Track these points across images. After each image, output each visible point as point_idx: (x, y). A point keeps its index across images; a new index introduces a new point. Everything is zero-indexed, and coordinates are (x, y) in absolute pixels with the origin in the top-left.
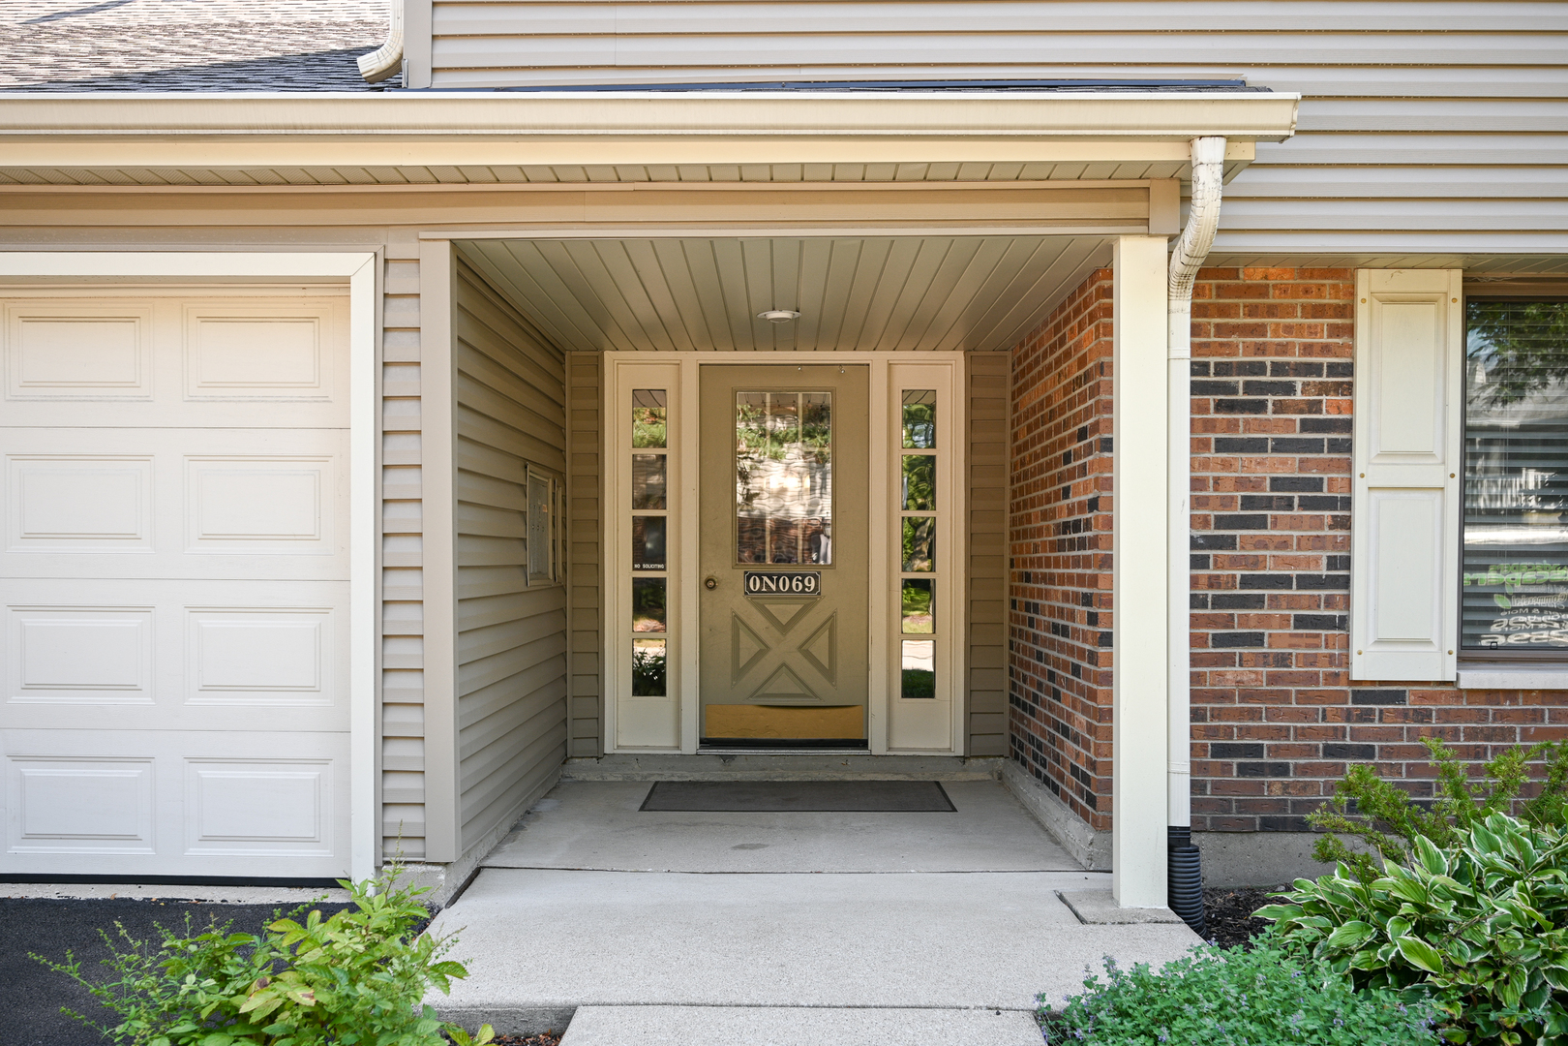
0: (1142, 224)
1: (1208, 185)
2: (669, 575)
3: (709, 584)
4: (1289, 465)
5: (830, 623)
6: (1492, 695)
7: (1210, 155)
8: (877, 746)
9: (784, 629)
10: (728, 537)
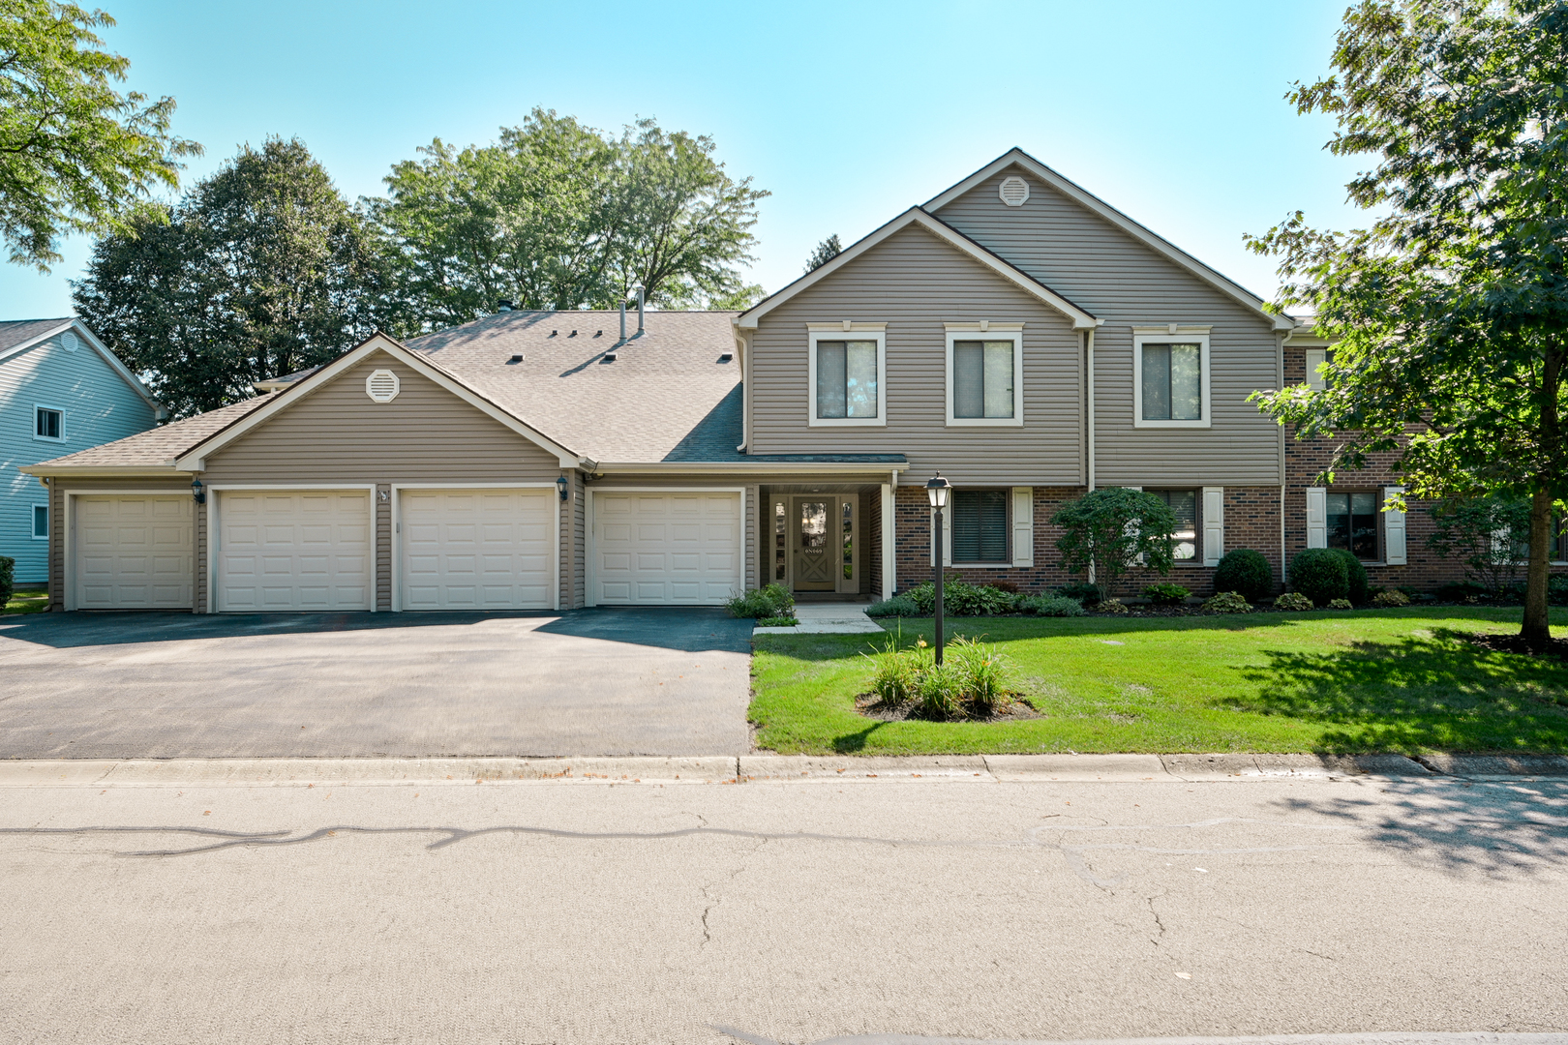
0: (886, 482)
1: (895, 478)
2: (785, 549)
3: (795, 551)
4: (918, 525)
5: (826, 561)
6: (958, 569)
7: (895, 473)
8: (837, 591)
9: (814, 562)
10: (800, 540)
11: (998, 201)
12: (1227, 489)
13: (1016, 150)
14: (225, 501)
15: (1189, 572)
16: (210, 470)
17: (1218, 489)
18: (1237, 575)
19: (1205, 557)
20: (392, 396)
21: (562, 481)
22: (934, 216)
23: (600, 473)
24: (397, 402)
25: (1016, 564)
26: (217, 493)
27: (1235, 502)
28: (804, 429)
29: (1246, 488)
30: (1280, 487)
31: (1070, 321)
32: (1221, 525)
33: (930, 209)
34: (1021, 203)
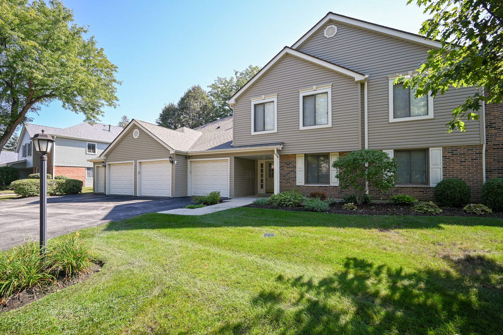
1: (276, 151)
2: (263, 179)
3: (266, 179)
6: (307, 186)
10: (268, 175)
11: (324, 37)
12: (444, 148)
13: (330, 13)
14: (112, 167)
15: (421, 190)
16: (107, 159)
17: (439, 148)
18: (444, 192)
19: (431, 182)
20: (138, 136)
21: (170, 157)
22: (297, 50)
23: (190, 155)
24: (139, 138)
25: (331, 184)
26: (109, 165)
27: (450, 154)
28: (250, 136)
29: (457, 147)
30: (482, 145)
31: (353, 79)
32: (441, 166)
33: (294, 48)
34: (333, 35)
